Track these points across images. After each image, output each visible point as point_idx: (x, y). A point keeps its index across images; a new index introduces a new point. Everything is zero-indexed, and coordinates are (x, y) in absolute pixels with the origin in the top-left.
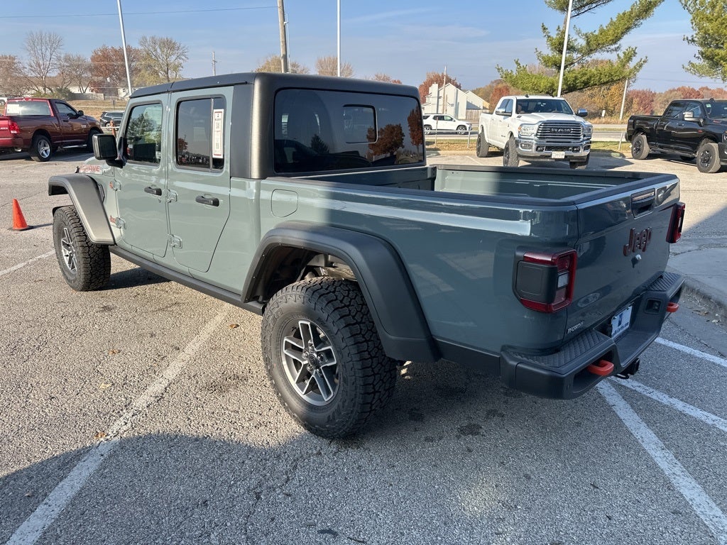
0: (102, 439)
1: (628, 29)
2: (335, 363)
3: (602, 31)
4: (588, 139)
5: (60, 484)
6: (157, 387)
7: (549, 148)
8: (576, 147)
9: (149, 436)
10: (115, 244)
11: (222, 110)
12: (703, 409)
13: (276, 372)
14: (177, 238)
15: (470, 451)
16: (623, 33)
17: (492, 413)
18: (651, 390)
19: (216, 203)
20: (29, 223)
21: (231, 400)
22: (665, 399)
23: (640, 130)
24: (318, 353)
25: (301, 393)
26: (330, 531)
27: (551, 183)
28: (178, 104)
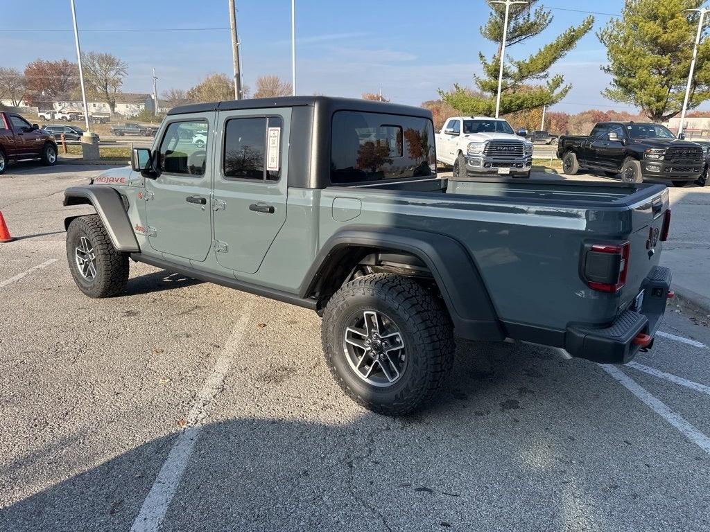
0: (184, 426)
1: (555, 59)
2: (403, 347)
3: (532, 60)
4: (530, 157)
5: (165, 466)
6: (215, 380)
7: (496, 165)
8: (520, 164)
9: (227, 422)
10: (140, 252)
11: (279, 129)
12: (692, 380)
13: (337, 360)
14: (223, 243)
15: (517, 421)
16: (551, 63)
17: (522, 391)
18: (646, 367)
19: (272, 210)
20: (13, 235)
21: (289, 387)
22: (660, 374)
23: (570, 149)
24: (382, 340)
25: (364, 378)
26: (425, 489)
27: (555, 192)
28: (227, 122)
